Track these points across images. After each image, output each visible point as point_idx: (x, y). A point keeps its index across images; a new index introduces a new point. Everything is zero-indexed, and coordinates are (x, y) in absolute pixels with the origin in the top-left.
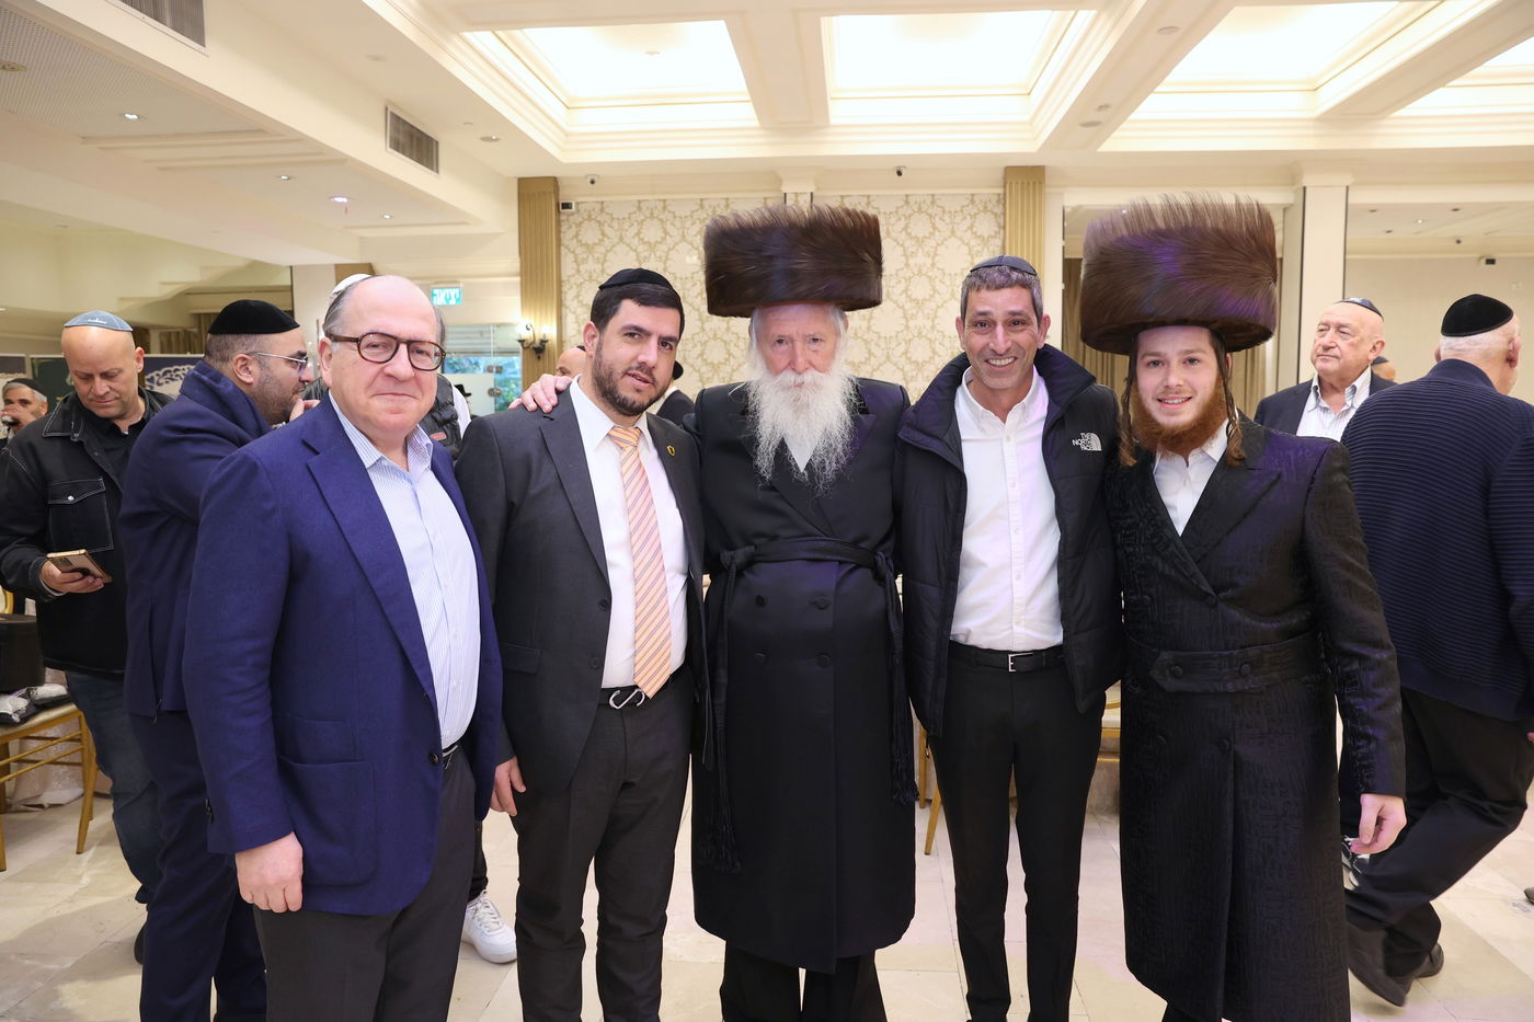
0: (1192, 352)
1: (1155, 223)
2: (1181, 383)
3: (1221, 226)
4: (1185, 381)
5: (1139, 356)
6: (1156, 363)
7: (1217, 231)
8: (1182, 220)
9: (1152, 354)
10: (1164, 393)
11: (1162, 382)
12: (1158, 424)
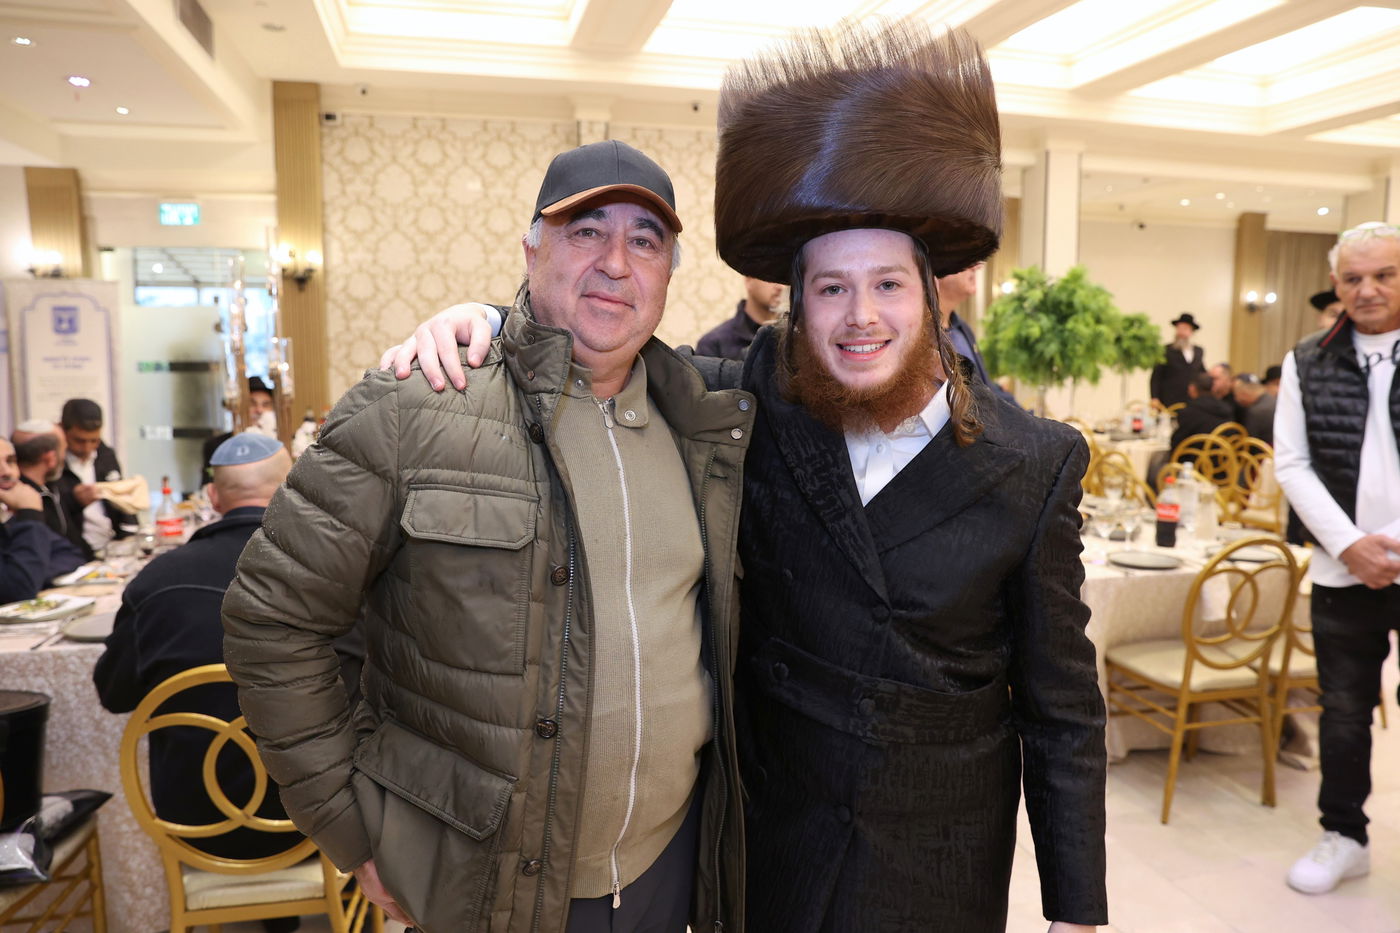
0: (889, 270)
1: (828, 58)
2: (875, 318)
3: (930, 69)
4: (880, 315)
5: (808, 277)
6: (833, 289)
7: (925, 76)
8: (872, 57)
9: (831, 275)
10: (849, 334)
11: (845, 318)
12: (840, 386)
